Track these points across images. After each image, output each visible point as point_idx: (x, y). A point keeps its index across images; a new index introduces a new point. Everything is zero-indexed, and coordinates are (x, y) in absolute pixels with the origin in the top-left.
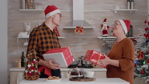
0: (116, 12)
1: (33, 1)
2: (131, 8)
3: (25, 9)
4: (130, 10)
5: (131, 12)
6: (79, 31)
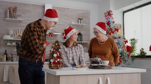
1: (16, 13)
2: (81, 23)
3: (9, 18)
6: (51, 36)
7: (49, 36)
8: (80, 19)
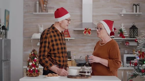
0: (123, 15)
1: (46, 5)
2: (136, 12)
3: (39, 12)
4: (136, 13)
5: (137, 15)
6: (87, 32)
7: (85, 32)
8: (135, 5)
